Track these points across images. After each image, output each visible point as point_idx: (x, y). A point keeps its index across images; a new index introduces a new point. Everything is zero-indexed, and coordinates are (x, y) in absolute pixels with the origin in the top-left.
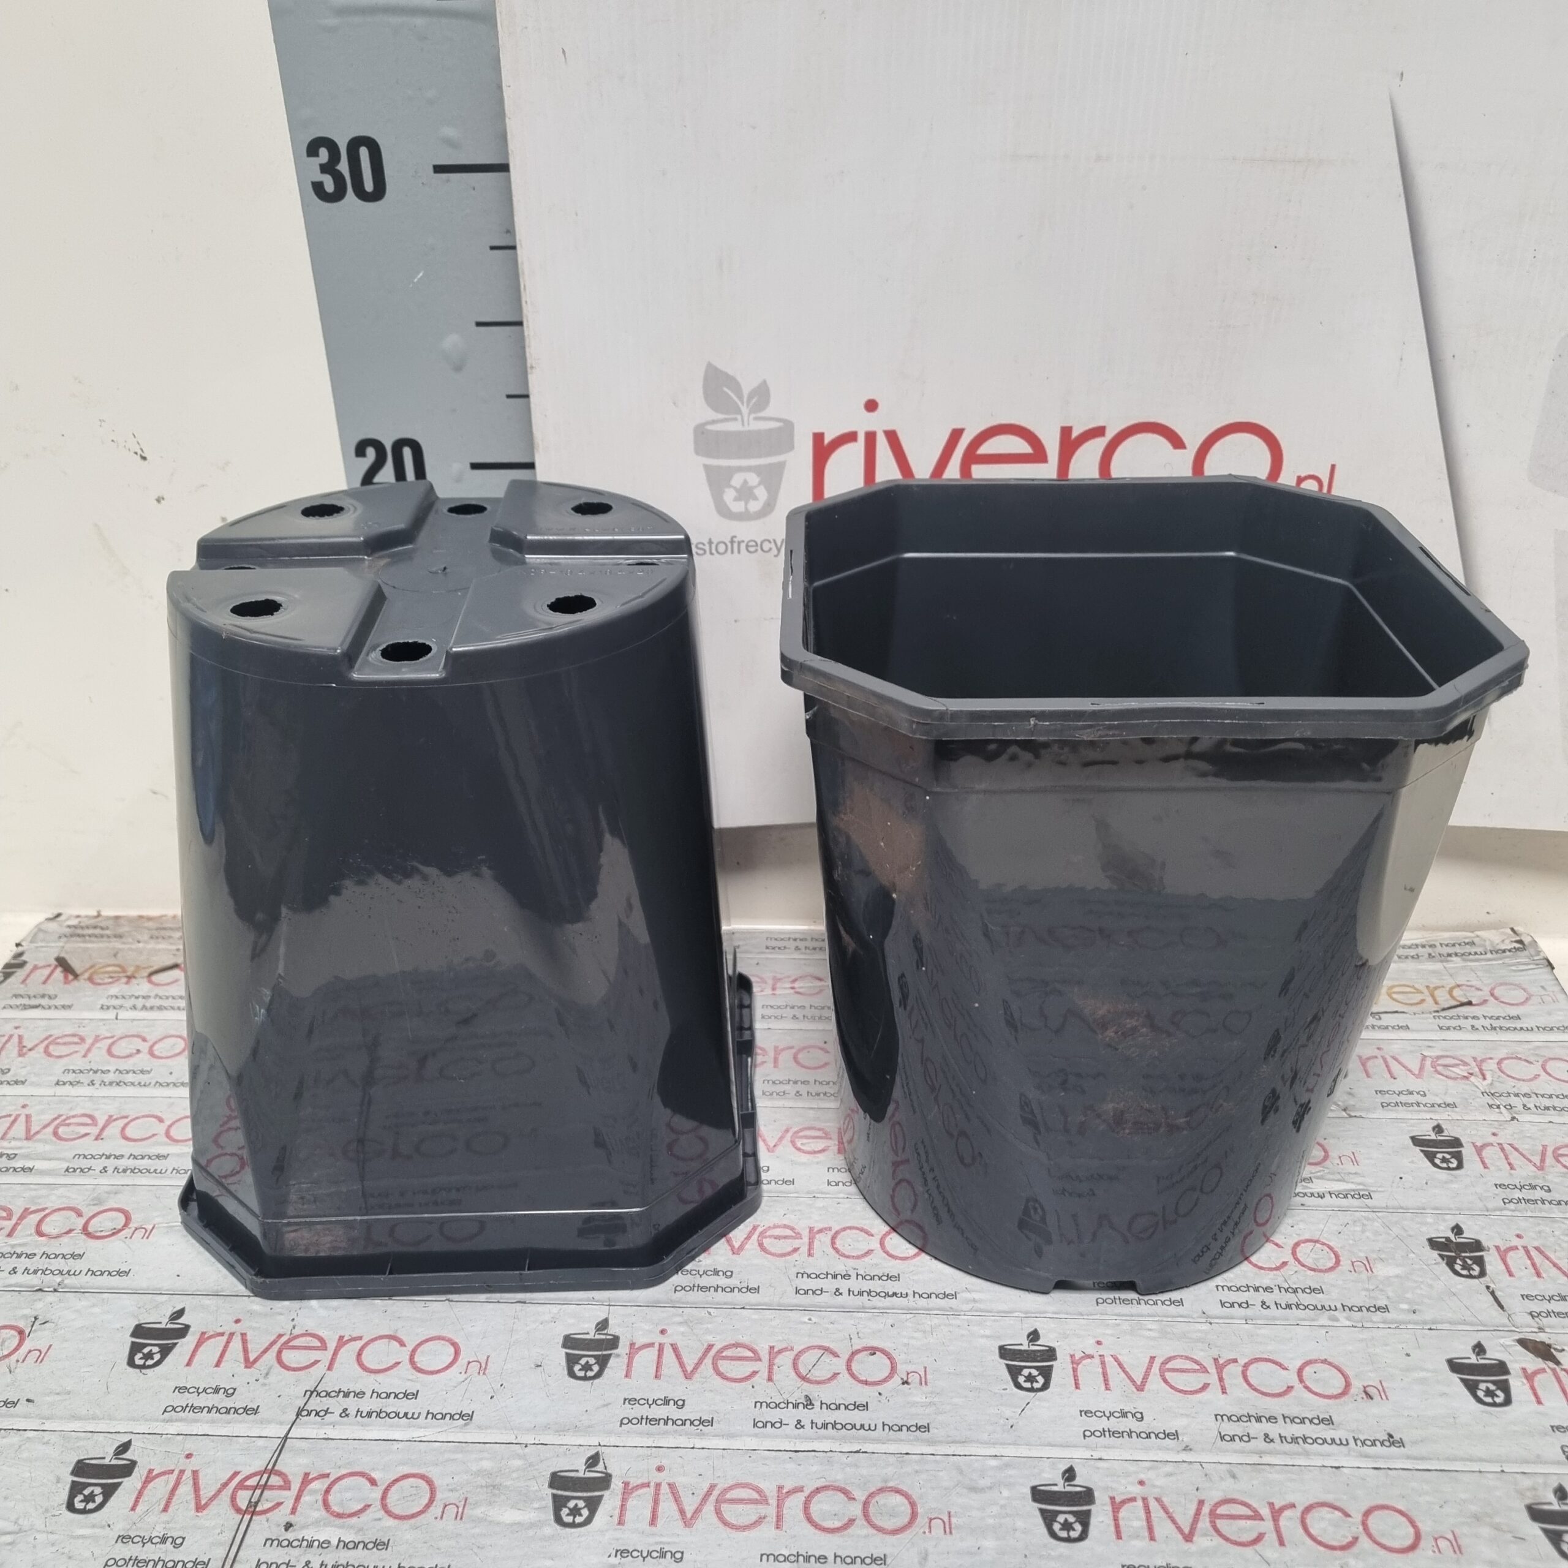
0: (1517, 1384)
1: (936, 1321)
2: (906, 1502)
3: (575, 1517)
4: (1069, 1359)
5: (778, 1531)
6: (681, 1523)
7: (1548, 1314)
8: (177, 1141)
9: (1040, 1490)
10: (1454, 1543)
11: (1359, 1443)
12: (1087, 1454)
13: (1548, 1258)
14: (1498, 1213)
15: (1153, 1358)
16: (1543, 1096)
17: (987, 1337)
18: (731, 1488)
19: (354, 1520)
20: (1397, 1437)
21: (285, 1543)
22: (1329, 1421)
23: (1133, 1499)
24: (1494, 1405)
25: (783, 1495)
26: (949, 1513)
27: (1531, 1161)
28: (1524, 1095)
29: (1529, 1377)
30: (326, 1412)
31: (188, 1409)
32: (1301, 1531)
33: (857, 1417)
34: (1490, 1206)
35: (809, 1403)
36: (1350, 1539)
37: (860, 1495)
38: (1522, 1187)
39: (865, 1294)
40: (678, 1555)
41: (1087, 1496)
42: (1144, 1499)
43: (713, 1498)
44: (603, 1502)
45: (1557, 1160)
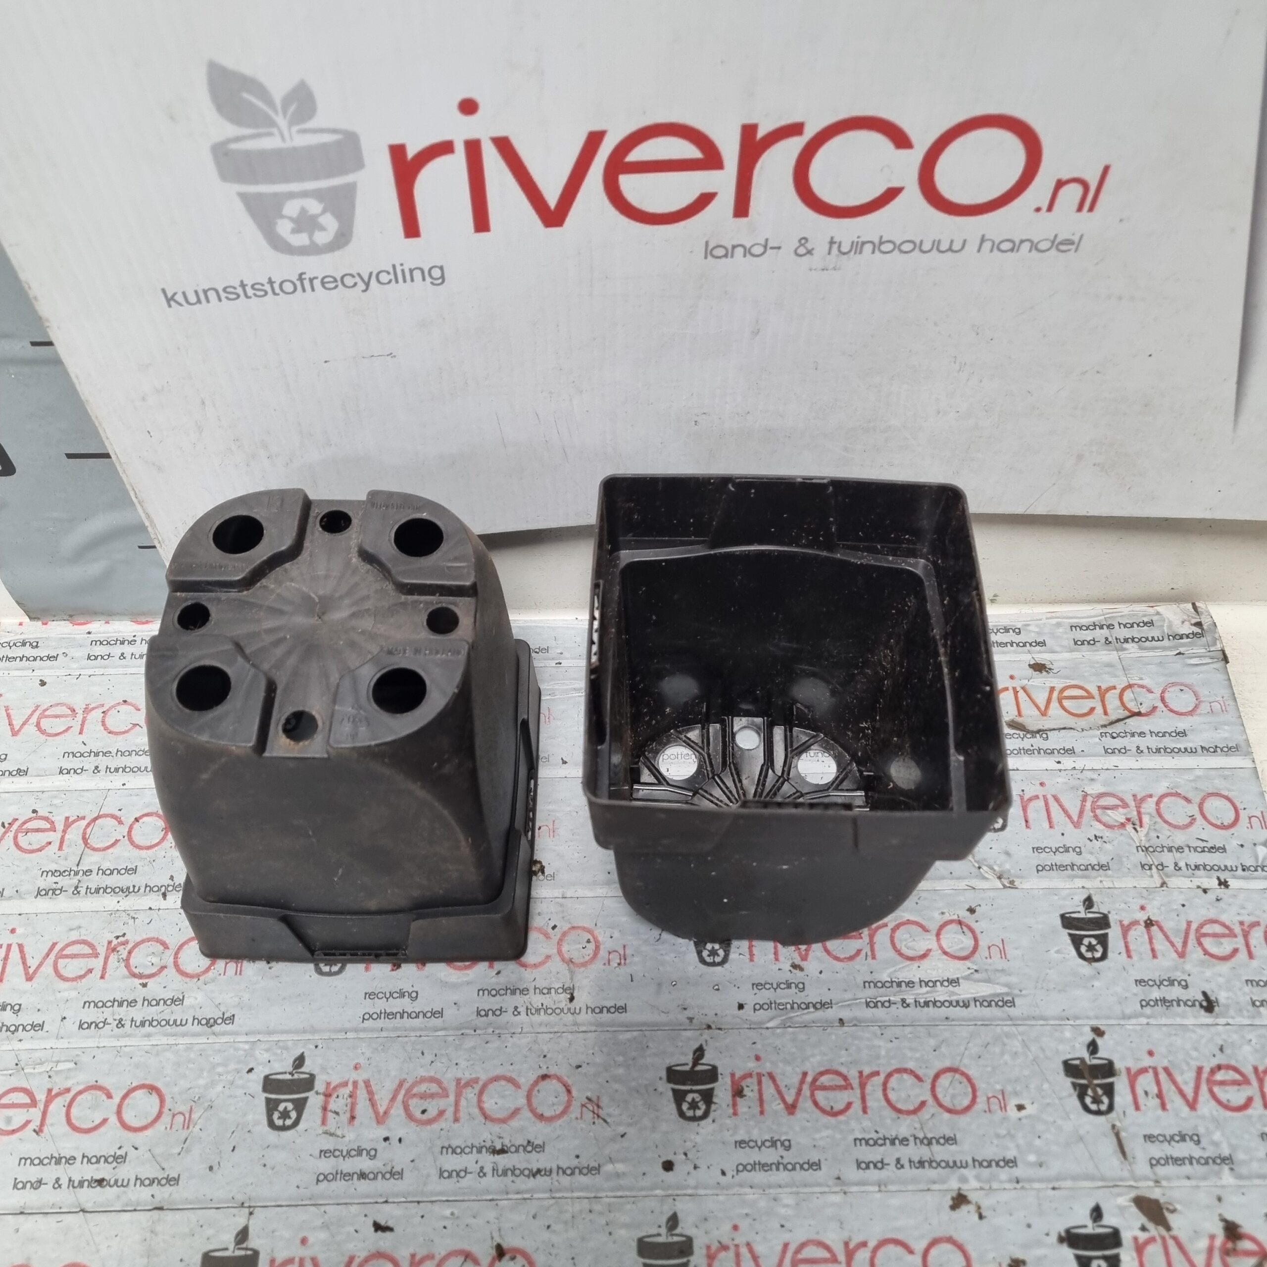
0: (1126, 1260)
1: (577, 1206)
4: (704, 1251)
7: (1167, 1161)
13: (1174, 1082)
14: (1133, 1021)
16: (1196, 850)
17: (626, 1226)
27: (1172, 944)
28: (1178, 849)
29: (1139, 1248)
34: (1128, 1011)
38: (1161, 983)
39: (509, 1173)
45: (1200, 944)
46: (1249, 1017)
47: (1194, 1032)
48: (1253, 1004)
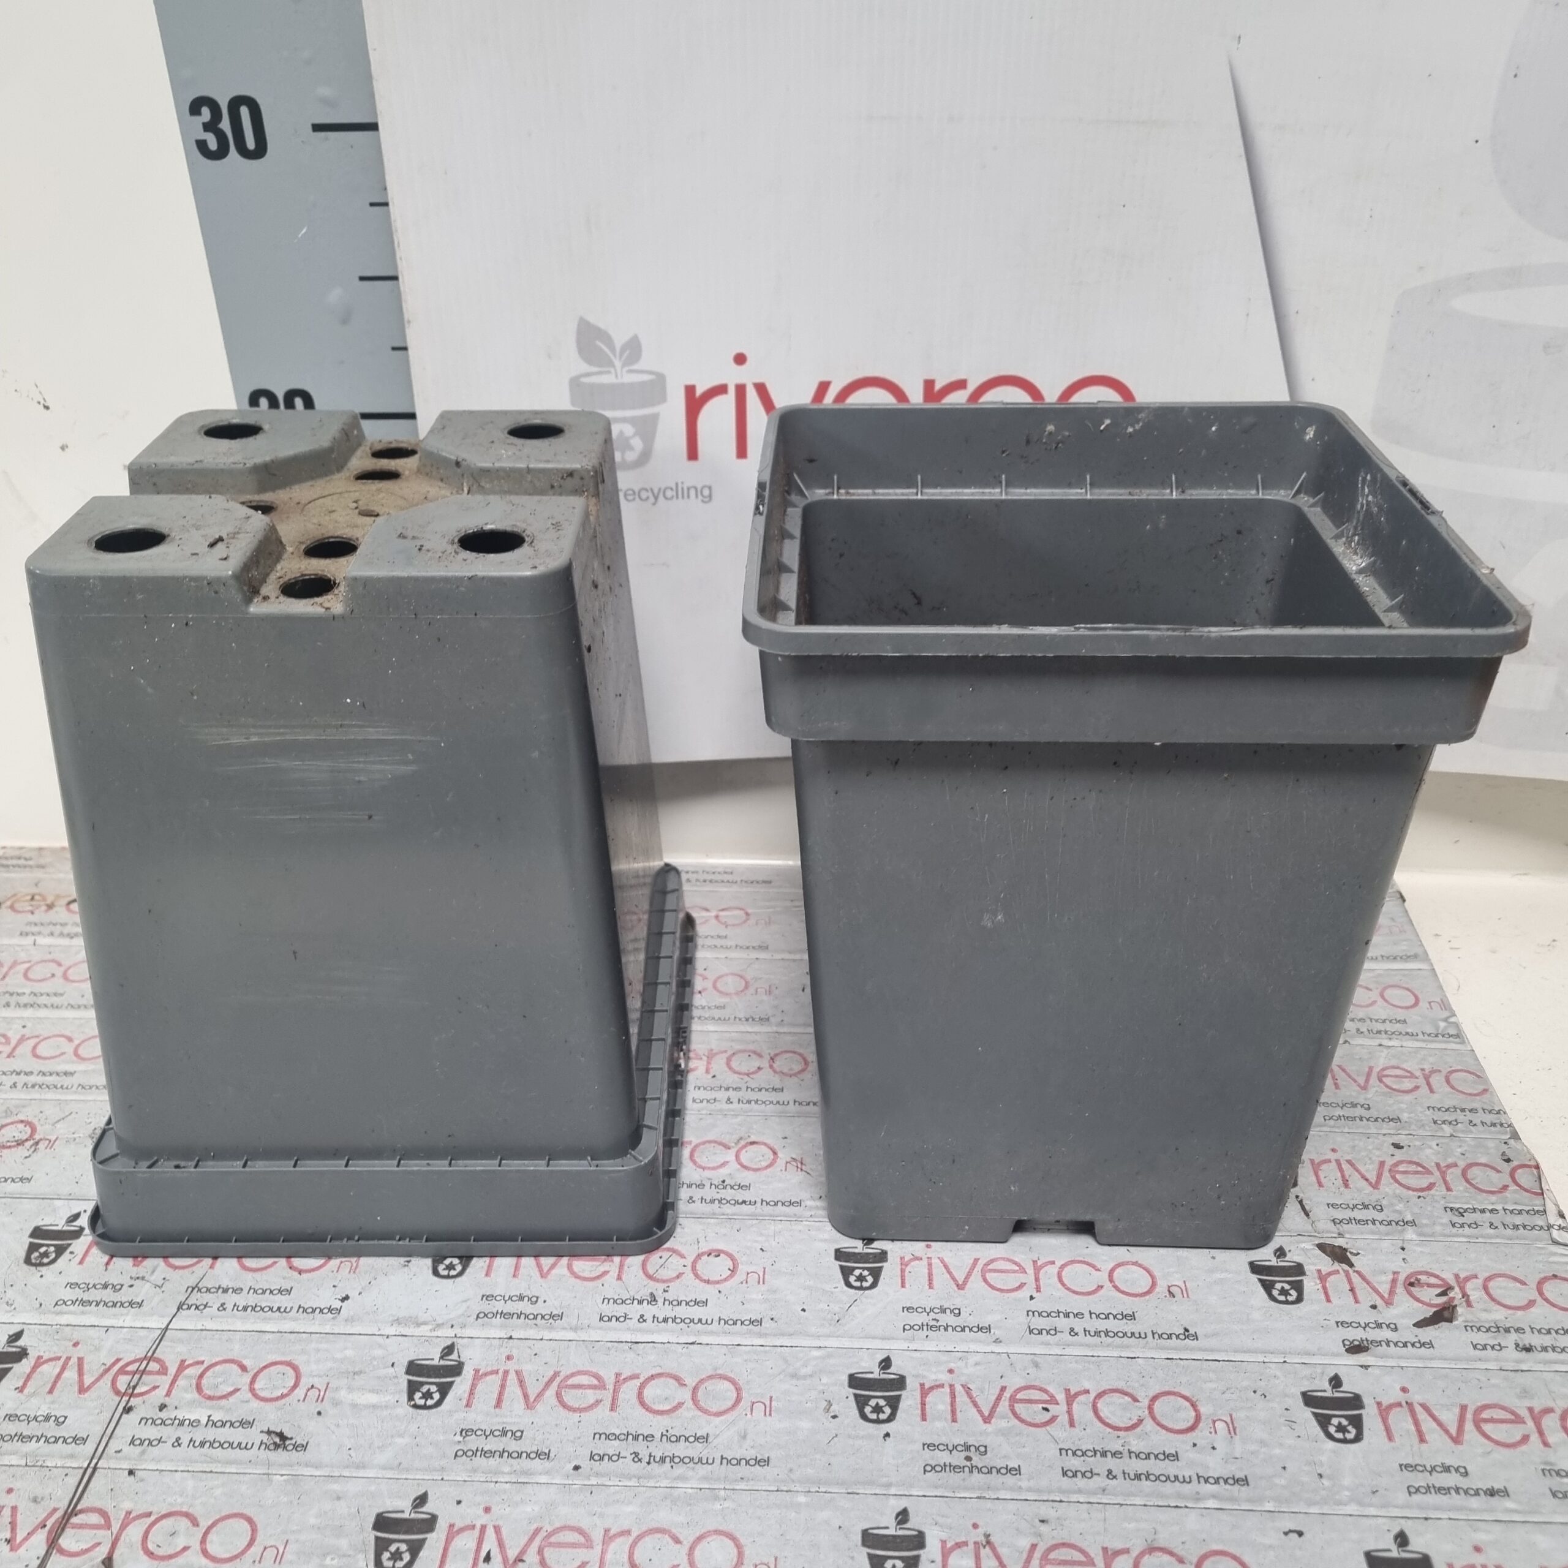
0: (1310, 1284)
1: (780, 1226)
2: (732, 1387)
3: (426, 1400)
4: (898, 1261)
5: (613, 1414)
6: (523, 1405)
7: (1350, 1221)
8: (83, 1059)
9: (857, 1378)
10: (1231, 1426)
11: (1156, 1336)
12: (904, 1346)
13: (1357, 1170)
15: (976, 1260)
16: (1377, 1021)
17: (825, 1240)
18: (573, 1375)
19: (224, 1402)
20: (1192, 1331)
21: (159, 1422)
22: (1132, 1317)
23: (942, 1386)
24: (1287, 1302)
25: (619, 1381)
26: (771, 1398)
27: (1355, 1081)
28: (1360, 1020)
29: (1323, 1278)
30: (206, 1306)
31: (78, 1303)
32: (1091, 1414)
33: (696, 1312)
35: (653, 1299)
36: (1135, 1421)
37: (691, 1382)
38: (1344, 1105)
39: (717, 1202)
40: (518, 1434)
41: (900, 1383)
42: (951, 1386)
43: (555, 1384)
44: (454, 1387)
45: (1381, 1081)
46: (1430, 1131)
47: (1376, 1138)
48: (1435, 1122)
